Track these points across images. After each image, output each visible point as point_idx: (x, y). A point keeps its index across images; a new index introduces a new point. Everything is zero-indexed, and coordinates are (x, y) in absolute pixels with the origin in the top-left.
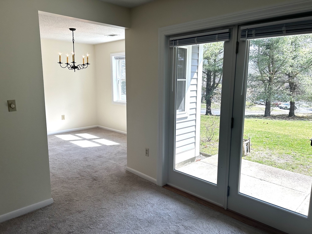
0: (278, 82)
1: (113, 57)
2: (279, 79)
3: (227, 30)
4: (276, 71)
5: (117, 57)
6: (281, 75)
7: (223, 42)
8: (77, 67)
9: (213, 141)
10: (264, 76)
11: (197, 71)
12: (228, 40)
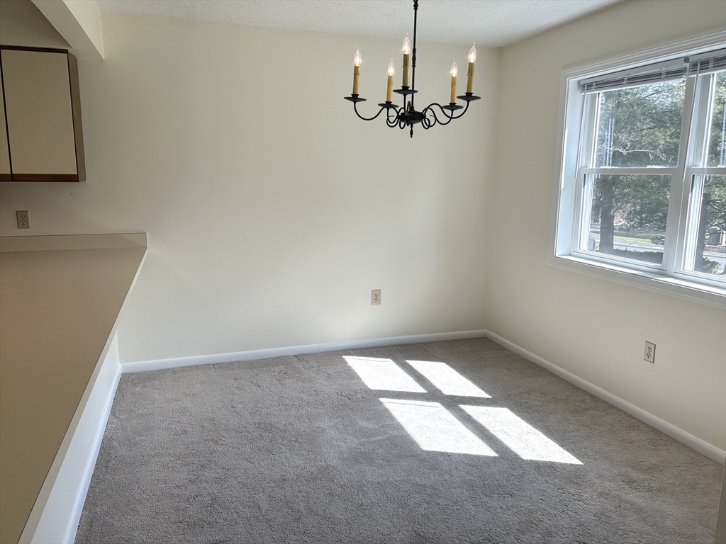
1: (573, 82)
5: (589, 81)
8: (421, 117)
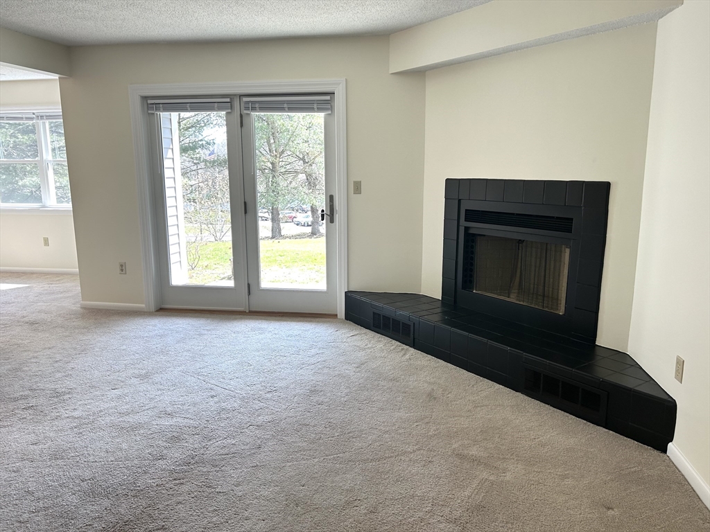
0: (288, 172)
2: (288, 167)
3: (228, 100)
4: (283, 152)
6: (291, 159)
7: (225, 112)
9: (201, 268)
10: (263, 161)
11: (171, 147)
12: (229, 111)
